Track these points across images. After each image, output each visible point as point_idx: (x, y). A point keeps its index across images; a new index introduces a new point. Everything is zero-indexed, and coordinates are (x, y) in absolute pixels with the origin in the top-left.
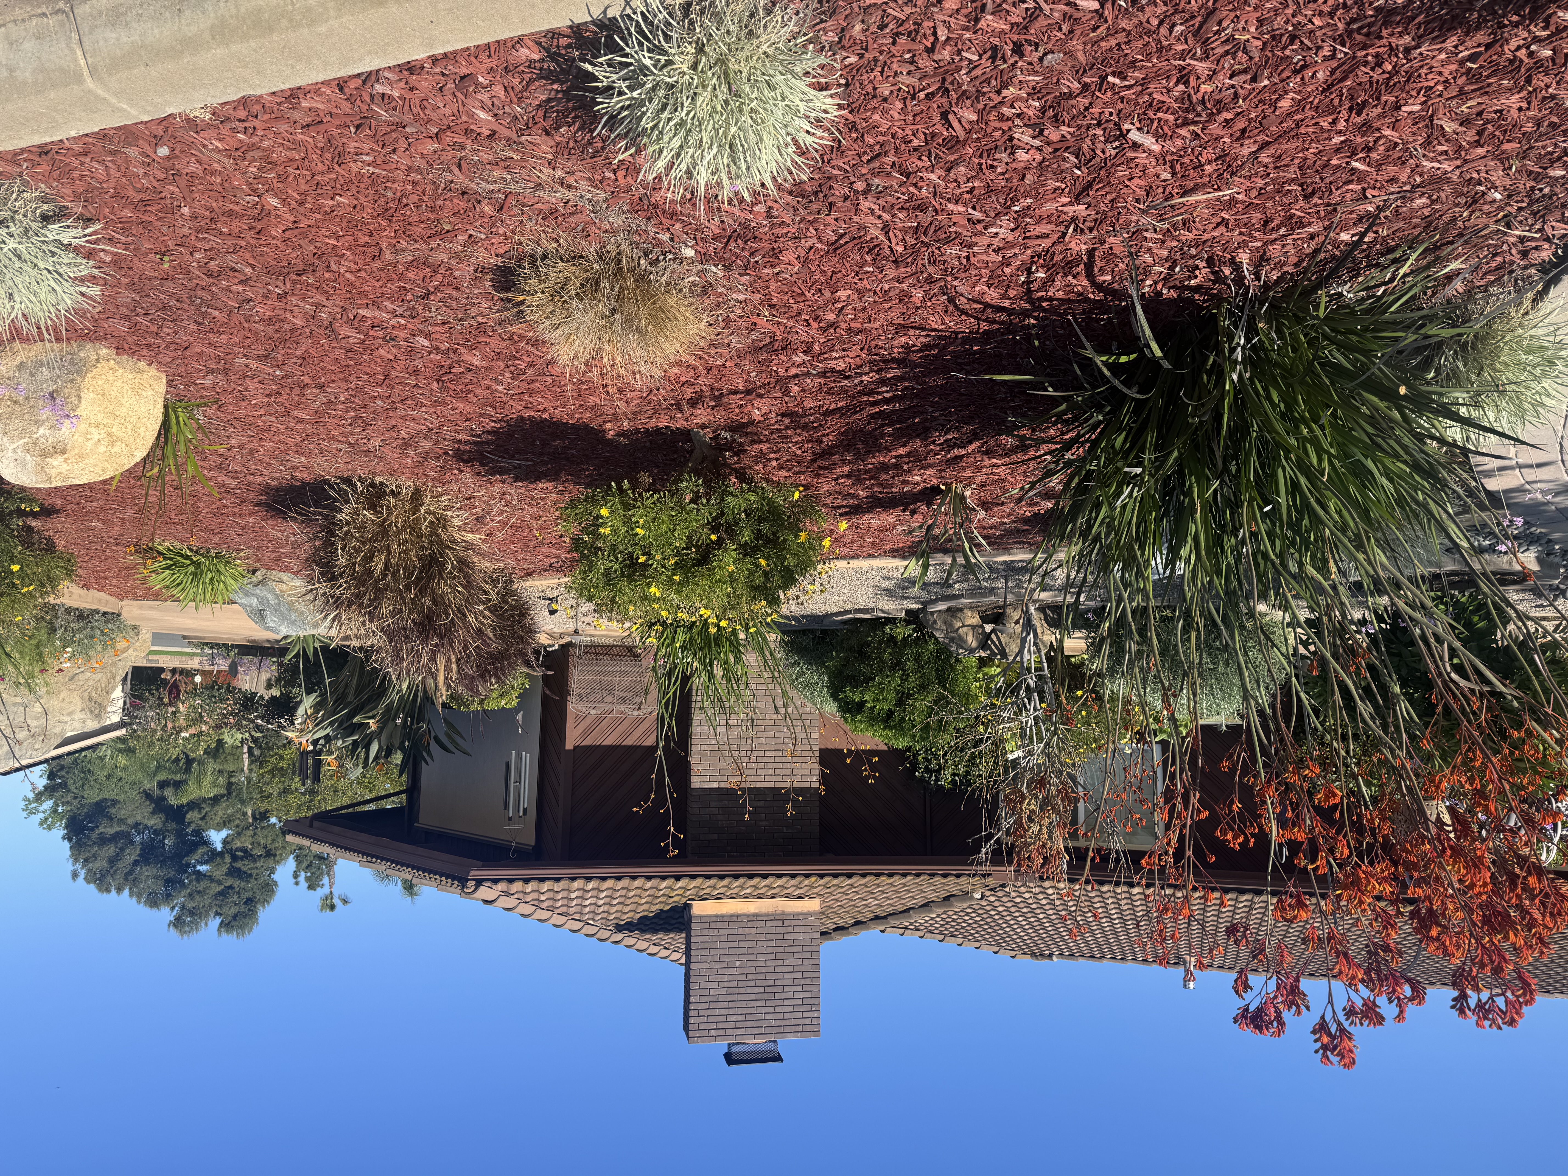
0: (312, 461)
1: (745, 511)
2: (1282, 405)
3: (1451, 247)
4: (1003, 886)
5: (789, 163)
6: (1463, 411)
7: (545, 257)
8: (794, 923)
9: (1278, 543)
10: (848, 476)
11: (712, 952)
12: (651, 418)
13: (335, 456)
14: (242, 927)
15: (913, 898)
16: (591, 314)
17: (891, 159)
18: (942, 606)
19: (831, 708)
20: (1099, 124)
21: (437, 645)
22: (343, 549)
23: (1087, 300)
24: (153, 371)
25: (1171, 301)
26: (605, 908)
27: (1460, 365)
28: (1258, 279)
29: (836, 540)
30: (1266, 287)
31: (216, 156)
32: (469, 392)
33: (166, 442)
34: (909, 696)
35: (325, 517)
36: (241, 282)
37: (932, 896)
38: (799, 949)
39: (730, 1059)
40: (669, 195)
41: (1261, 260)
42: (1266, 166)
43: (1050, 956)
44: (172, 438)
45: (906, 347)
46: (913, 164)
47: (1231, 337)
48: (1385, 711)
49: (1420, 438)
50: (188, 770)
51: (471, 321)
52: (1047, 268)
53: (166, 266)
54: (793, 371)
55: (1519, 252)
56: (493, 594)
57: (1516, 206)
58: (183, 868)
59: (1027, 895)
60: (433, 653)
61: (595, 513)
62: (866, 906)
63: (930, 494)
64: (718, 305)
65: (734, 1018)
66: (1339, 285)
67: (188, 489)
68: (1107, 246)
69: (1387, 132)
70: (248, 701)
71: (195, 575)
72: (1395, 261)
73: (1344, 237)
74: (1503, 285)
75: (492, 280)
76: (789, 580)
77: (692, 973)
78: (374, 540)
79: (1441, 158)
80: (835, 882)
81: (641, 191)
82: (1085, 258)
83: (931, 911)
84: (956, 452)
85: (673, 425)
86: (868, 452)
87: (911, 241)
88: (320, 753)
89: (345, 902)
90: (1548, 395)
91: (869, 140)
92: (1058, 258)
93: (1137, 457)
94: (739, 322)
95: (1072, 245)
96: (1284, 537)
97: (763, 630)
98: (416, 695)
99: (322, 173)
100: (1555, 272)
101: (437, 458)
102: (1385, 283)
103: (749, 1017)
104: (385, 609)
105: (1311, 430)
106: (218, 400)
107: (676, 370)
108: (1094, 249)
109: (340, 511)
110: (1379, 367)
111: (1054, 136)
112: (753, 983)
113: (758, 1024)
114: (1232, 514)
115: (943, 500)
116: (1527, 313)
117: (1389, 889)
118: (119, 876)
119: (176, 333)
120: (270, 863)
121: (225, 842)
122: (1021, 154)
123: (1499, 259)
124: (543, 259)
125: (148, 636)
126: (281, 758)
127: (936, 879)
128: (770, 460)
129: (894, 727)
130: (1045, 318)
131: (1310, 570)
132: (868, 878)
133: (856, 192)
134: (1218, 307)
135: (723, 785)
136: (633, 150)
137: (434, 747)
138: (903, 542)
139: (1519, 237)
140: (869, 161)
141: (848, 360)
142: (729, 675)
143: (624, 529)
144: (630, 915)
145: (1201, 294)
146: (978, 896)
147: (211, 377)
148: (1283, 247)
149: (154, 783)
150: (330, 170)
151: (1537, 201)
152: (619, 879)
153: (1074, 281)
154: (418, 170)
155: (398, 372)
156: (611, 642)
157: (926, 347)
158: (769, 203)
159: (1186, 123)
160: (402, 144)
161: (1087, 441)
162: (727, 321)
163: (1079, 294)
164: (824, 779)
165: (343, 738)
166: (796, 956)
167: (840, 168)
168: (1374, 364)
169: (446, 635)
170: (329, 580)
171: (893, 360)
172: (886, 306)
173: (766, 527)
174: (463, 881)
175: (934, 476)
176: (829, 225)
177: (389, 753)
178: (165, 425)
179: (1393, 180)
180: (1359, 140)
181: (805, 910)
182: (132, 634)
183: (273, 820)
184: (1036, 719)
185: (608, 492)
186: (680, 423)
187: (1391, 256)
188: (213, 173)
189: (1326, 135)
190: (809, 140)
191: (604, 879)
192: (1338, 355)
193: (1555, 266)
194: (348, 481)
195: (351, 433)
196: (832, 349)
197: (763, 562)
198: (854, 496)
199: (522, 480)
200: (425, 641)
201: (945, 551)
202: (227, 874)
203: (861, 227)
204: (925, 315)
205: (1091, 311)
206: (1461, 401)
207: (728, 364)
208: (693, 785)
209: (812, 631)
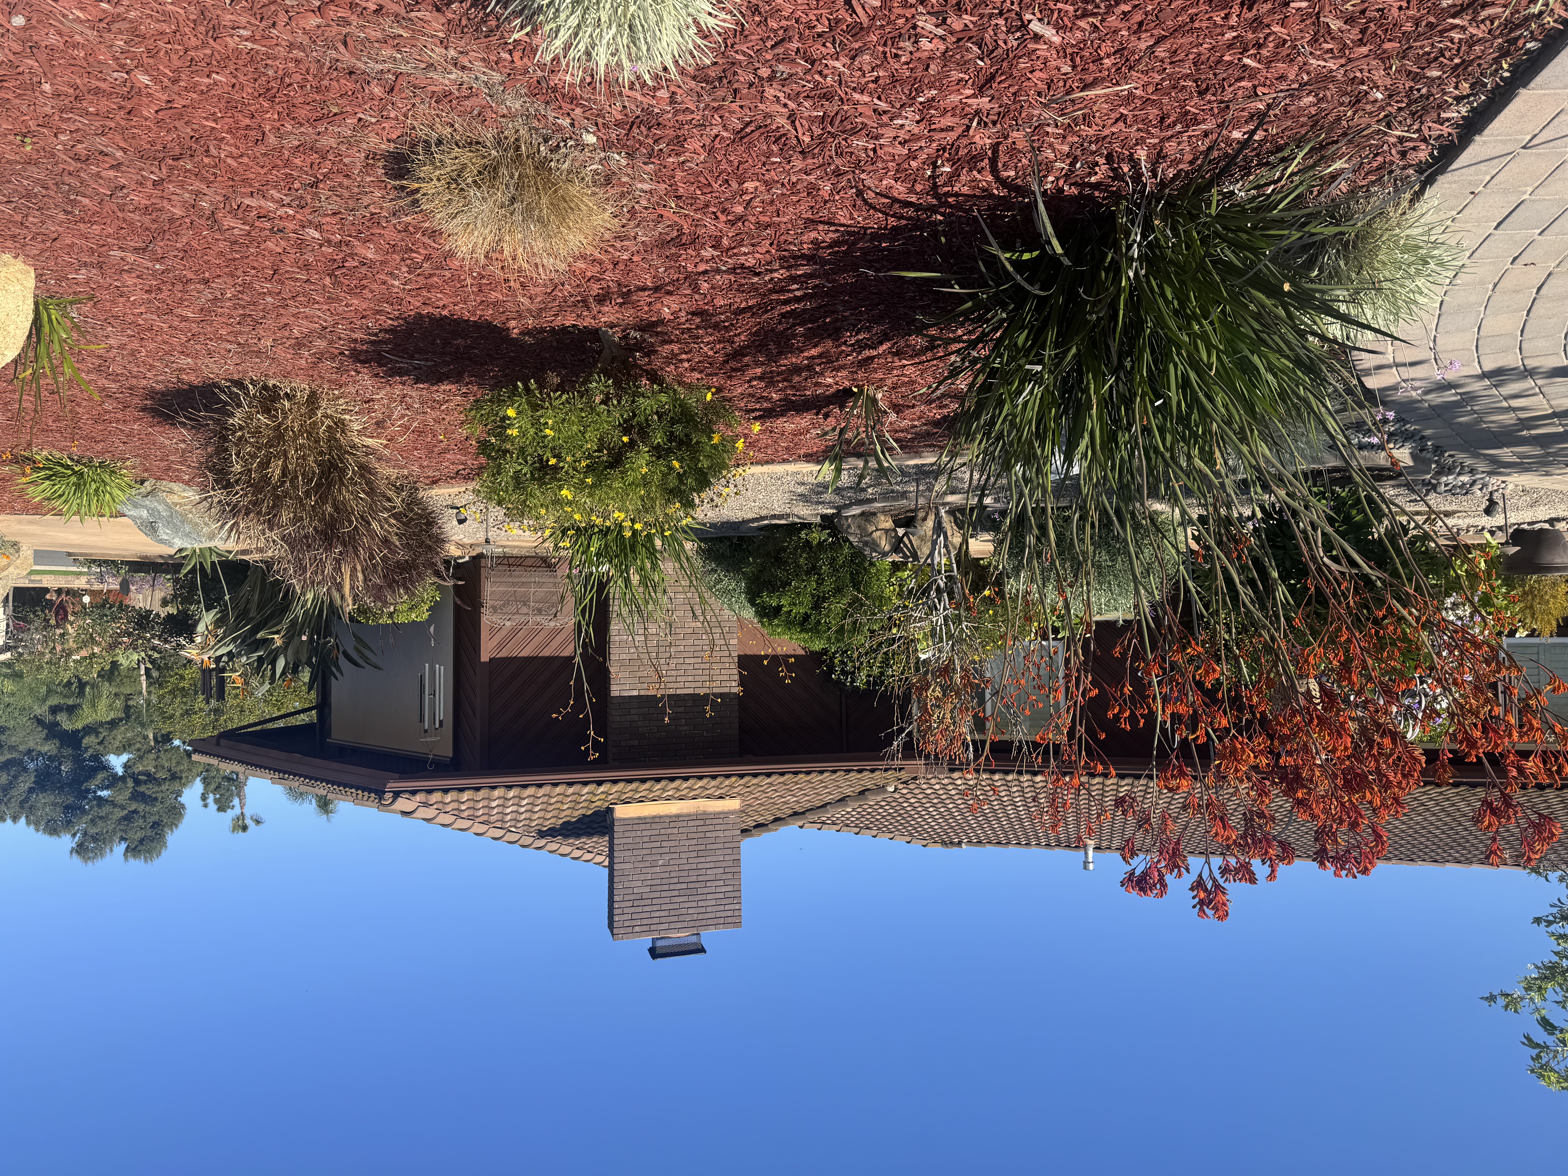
0: (200, 362)
1: (657, 413)
2: (1176, 302)
3: (1336, 147)
4: (915, 778)
5: (691, 46)
6: (1343, 308)
7: (439, 142)
8: (715, 822)
9: (1169, 437)
10: (760, 378)
11: (636, 852)
12: (556, 315)
13: (223, 357)
14: (149, 851)
15: (830, 793)
16: (490, 203)
17: (795, 45)
18: (856, 511)
19: (749, 613)
20: (1001, 14)
21: (341, 553)
22: (237, 455)
23: (991, 196)
24: (19, 264)
25: (1072, 198)
26: (527, 815)
27: (1342, 263)
28: (1155, 176)
29: (750, 445)
30: (1163, 185)
31: (79, 27)
32: (364, 287)
33: (39, 341)
34: (824, 599)
35: (217, 421)
36: (112, 167)
37: (848, 791)
38: (721, 846)
39: (655, 953)
40: (568, 78)
41: (1158, 157)
42: (1162, 61)
43: (960, 843)
44: (45, 338)
45: (815, 242)
46: (818, 49)
47: (1128, 234)
48: (1264, 596)
49: (1302, 334)
50: (81, 693)
51: (364, 212)
52: (953, 161)
53: (28, 148)
54: (702, 267)
55: (1398, 152)
56: (398, 501)
57: (1396, 106)
58: (83, 794)
59: (937, 787)
60: (338, 561)
61: (501, 414)
62: (785, 803)
63: (843, 397)
64: (623, 195)
65: (657, 914)
66: (1231, 183)
67: (66, 393)
68: (1010, 140)
69: (1276, 28)
70: (143, 620)
71: (77, 486)
72: (1283, 160)
73: (1237, 135)
74: (1383, 186)
75: (384, 167)
76: (703, 483)
77: (616, 874)
78: (269, 445)
79: (1326, 56)
80: (755, 781)
81: (539, 73)
82: (989, 153)
83: (847, 806)
84: (867, 353)
85: (581, 323)
86: (780, 353)
87: (817, 131)
88: (223, 670)
89: (258, 822)
90: (1421, 293)
91: (772, 24)
92: (962, 152)
93: (1038, 354)
94: (645, 213)
95: (977, 139)
96: (1174, 432)
97: (678, 535)
98: (321, 610)
99: (196, 48)
100: (1430, 171)
101: (333, 358)
102: (1275, 182)
103: (672, 913)
104: (285, 516)
105: (1201, 326)
106: (93, 296)
107: (581, 265)
108: (998, 144)
109: (232, 415)
110: (1267, 266)
111: (957, 25)
112: (676, 880)
113: (682, 918)
114: (1126, 410)
115: (855, 402)
116: (1404, 213)
117: (1265, 761)
118: (14, 804)
119: (43, 223)
120: (176, 785)
121: (126, 766)
122: (924, 43)
123: (1380, 159)
124: (437, 145)
125: (30, 553)
126: (182, 678)
127: (852, 774)
128: (681, 361)
129: (811, 630)
130: (951, 215)
131: (1198, 463)
132: (787, 776)
133: (761, 79)
134: (1117, 204)
135: (643, 693)
136: (528, 29)
137: (343, 662)
138: (817, 446)
139: (1399, 137)
140: (773, 46)
141: (757, 256)
142: (645, 581)
143: (532, 431)
144: (553, 820)
145: (1101, 191)
146: (891, 789)
147: (83, 271)
148: (1179, 144)
149: (45, 708)
150: (205, 44)
151: (1416, 101)
152: (540, 786)
153: (979, 177)
154: (301, 47)
155: (287, 267)
156: (524, 553)
157: (835, 243)
158: (672, 88)
159: (1085, 15)
160: (282, 18)
161: (991, 340)
162: (632, 212)
163: (984, 190)
164: (742, 682)
165: (246, 654)
166: (718, 852)
167: (744, 54)
168: (1261, 260)
169: (351, 543)
170: (225, 488)
171: (803, 256)
172: (795, 199)
173: (678, 429)
174: (380, 794)
175: (846, 378)
176: (734, 112)
177: (295, 671)
178: (37, 323)
179: (1282, 78)
180: (1250, 36)
181: (726, 809)
182: (12, 551)
183: (177, 742)
184: (946, 618)
185: (514, 391)
186: (588, 322)
187: (1279, 155)
188: (76, 46)
189: (1219, 30)
190: (711, 22)
191: (525, 787)
192: (1228, 253)
193: (1431, 166)
194: (239, 384)
195: (240, 333)
196: (741, 244)
197: (676, 464)
198: (768, 399)
199: (423, 382)
200: (329, 548)
201: (859, 455)
202: (130, 799)
203: (767, 116)
204: (833, 209)
205: (995, 208)
206: (1341, 298)
207: (635, 259)
208: (613, 694)
209: (729, 538)
